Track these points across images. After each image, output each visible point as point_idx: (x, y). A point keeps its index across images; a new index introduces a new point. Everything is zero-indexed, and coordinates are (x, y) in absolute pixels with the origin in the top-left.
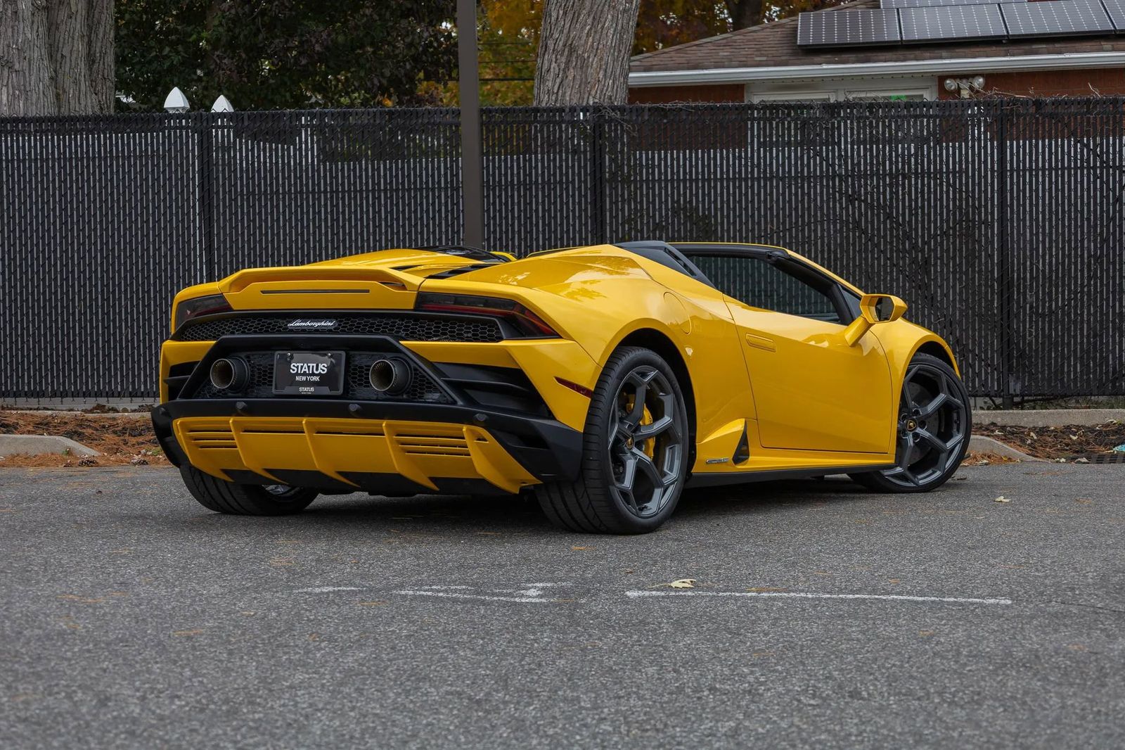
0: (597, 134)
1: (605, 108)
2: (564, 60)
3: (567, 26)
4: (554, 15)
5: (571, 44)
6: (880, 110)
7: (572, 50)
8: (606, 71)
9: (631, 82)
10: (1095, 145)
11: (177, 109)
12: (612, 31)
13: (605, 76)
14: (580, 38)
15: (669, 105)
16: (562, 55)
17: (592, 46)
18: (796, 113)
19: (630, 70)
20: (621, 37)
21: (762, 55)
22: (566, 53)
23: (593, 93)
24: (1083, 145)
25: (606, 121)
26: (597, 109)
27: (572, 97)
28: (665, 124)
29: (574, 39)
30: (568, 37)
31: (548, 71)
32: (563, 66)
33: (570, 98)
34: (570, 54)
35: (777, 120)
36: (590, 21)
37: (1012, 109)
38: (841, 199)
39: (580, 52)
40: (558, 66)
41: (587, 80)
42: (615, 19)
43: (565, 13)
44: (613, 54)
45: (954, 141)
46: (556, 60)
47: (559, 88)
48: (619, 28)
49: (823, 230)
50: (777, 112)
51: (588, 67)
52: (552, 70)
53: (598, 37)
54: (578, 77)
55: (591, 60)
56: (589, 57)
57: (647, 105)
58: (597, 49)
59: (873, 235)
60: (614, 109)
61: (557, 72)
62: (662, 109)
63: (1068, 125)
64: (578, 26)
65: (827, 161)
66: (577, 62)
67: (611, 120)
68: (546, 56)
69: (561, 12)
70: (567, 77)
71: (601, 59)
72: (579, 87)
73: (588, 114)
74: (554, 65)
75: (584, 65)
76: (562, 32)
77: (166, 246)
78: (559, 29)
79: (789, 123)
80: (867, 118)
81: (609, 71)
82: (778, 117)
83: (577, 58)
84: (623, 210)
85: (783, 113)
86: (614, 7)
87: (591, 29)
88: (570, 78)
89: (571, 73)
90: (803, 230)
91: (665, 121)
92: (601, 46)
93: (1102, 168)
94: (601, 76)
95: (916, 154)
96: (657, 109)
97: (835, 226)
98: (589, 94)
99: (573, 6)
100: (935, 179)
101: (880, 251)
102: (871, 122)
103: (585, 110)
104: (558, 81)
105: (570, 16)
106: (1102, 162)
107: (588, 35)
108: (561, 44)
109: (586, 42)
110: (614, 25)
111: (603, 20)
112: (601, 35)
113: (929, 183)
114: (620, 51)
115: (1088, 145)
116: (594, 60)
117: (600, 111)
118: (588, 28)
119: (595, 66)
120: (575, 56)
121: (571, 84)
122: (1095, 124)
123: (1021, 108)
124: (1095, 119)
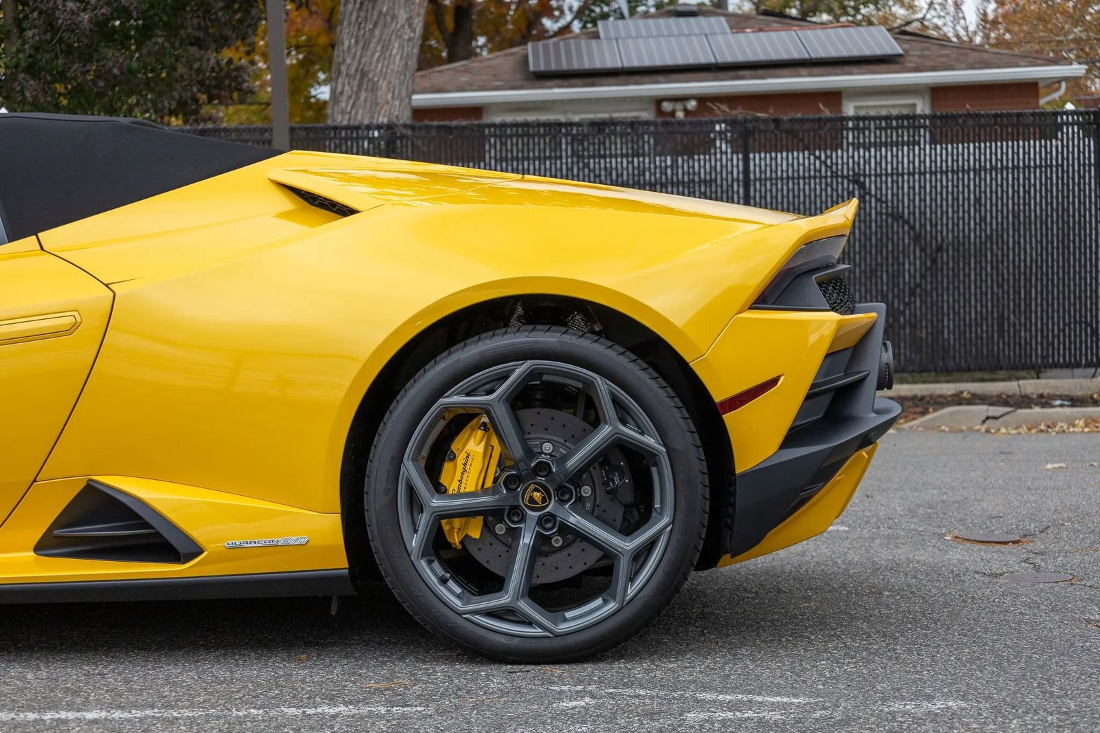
0: (391, 148)
1: (397, 126)
2: (356, 83)
3: (359, 53)
4: (346, 43)
5: (362, 70)
6: (640, 127)
7: (364, 74)
8: (393, 93)
9: (414, 104)
10: (826, 157)
12: (398, 57)
13: (393, 98)
14: (371, 64)
15: (454, 123)
16: (354, 79)
17: (381, 71)
18: (566, 130)
19: (414, 92)
20: (407, 63)
21: (498, 80)
22: (358, 77)
23: (383, 112)
24: (816, 158)
25: (398, 138)
26: (390, 127)
27: (365, 116)
28: (451, 140)
29: (364, 65)
30: (360, 62)
31: (342, 93)
32: (355, 89)
33: (362, 118)
34: (362, 78)
35: (550, 136)
36: (379, 48)
39: (370, 76)
40: (352, 88)
42: (401, 47)
43: (357, 42)
44: (400, 79)
45: (705, 154)
46: (349, 83)
47: (352, 109)
48: (405, 54)
50: (550, 129)
52: (345, 92)
53: (386, 62)
54: (369, 99)
55: (380, 83)
56: (378, 81)
57: (435, 123)
58: (386, 73)
60: (405, 126)
61: (350, 93)
62: (448, 126)
63: (802, 140)
64: (369, 53)
66: (368, 85)
67: (402, 137)
68: (340, 80)
69: (353, 41)
70: (359, 98)
71: (389, 83)
72: (370, 107)
73: (382, 131)
74: (346, 88)
75: (374, 88)
76: (353, 58)
78: (352, 55)
79: (561, 139)
80: (629, 134)
81: (396, 93)
83: (368, 82)
85: (555, 130)
86: (400, 37)
87: (379, 56)
88: (362, 99)
89: (363, 95)
91: (451, 137)
92: (389, 71)
93: (832, 177)
94: (390, 96)
95: (672, 166)
96: (444, 127)
99: (364, 35)
100: (689, 187)
102: (632, 138)
103: (379, 127)
104: (351, 102)
105: (361, 44)
106: (832, 172)
107: (378, 61)
108: (353, 69)
109: (376, 67)
110: (400, 52)
111: (390, 48)
112: (389, 61)
114: (405, 76)
115: (819, 158)
116: (383, 83)
118: (377, 54)
119: (384, 88)
120: (366, 80)
121: (363, 104)
122: (826, 139)
123: (762, 125)
124: (825, 134)
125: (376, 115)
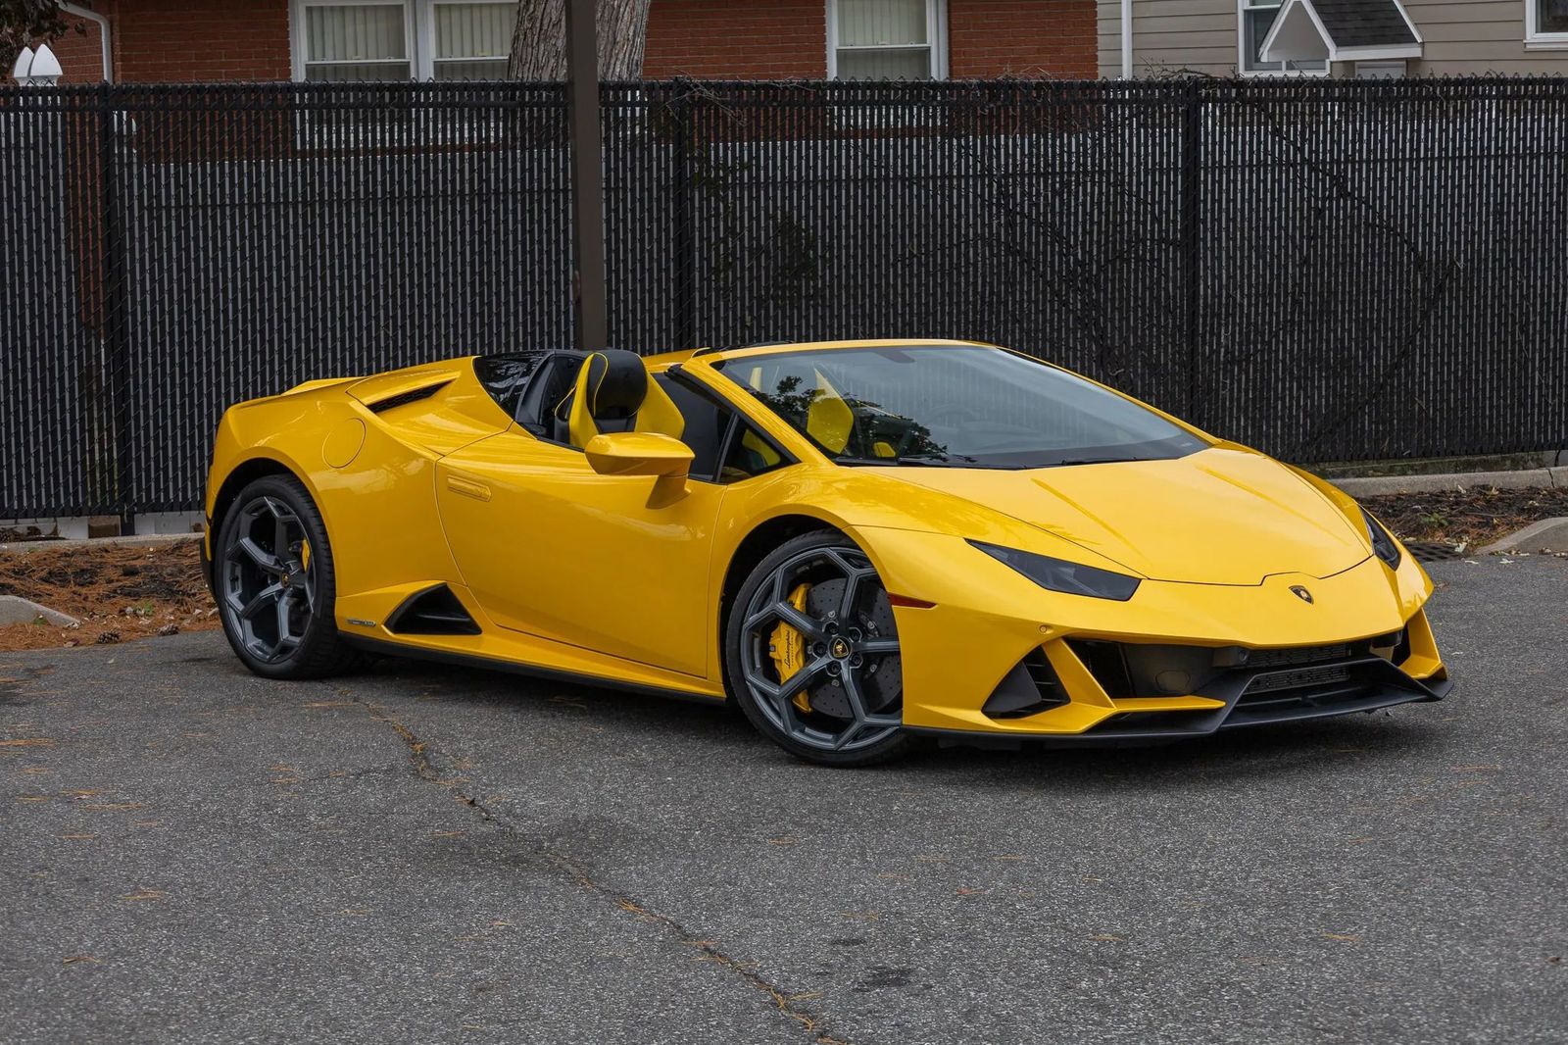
1: (696, 86)
8: (635, 26)
11: (48, 78)
13: (634, 31)
18: (943, 96)
37: (1208, 94)
38: (998, 212)
41: (615, 40)
49: (976, 254)
50: (919, 94)
51: (617, 20)
59: (1037, 262)
62: (772, 87)
65: (982, 162)
77: (50, 287)
79: (935, 109)
82: (920, 100)
84: (717, 228)
90: (951, 256)
94: (631, 33)
97: (991, 250)
98: (616, 59)
101: (1045, 282)
113: (1108, 191)
117: (689, 89)
122: (1303, 114)
123: (1218, 92)
124: (1303, 107)
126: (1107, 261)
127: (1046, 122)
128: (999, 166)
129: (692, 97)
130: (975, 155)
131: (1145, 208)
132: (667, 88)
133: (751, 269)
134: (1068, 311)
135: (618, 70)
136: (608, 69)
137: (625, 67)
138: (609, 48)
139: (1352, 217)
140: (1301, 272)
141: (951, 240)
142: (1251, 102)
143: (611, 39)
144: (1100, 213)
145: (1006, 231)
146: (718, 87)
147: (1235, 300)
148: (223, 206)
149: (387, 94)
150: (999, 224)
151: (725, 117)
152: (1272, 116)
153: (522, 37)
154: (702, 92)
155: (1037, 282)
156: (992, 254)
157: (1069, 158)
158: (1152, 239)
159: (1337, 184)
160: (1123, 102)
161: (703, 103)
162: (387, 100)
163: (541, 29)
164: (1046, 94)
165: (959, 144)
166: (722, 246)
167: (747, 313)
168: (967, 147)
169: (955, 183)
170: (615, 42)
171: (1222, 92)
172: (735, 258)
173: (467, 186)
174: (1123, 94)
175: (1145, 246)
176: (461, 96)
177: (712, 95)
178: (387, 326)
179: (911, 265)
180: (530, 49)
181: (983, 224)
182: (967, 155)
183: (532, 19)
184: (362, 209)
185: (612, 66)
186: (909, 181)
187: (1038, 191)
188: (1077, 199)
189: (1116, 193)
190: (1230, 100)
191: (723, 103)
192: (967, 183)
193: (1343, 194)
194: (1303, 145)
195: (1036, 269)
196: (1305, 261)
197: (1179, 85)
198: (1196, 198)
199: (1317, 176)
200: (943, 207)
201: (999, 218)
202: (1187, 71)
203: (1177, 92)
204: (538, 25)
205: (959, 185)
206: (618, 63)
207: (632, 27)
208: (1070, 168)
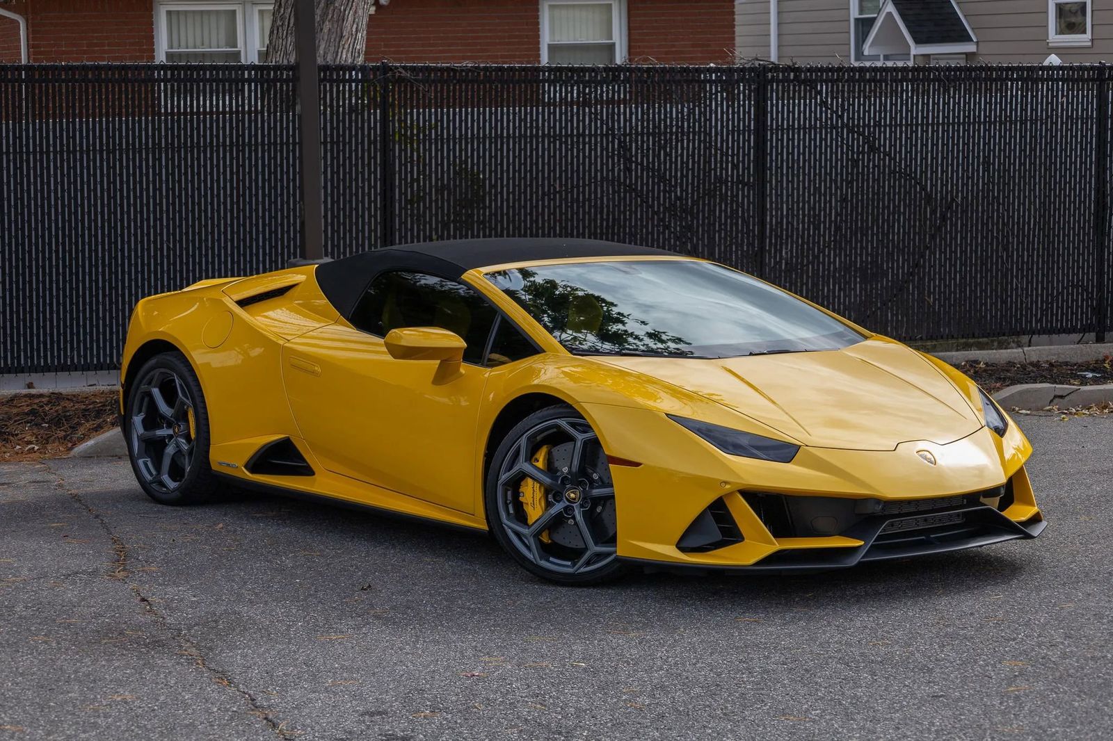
1: (397, 68)
6: (657, 75)
8: (358, 25)
13: (357, 28)
18: (578, 76)
23: (346, 46)
27: (327, 51)
28: (455, 84)
35: (561, 82)
37: (773, 76)
38: (619, 160)
39: (337, 5)
41: (342, 34)
49: (602, 192)
50: (561, 75)
51: (343, 20)
54: (333, 30)
55: (347, 12)
56: (345, 10)
59: (647, 198)
62: (452, 70)
65: (607, 124)
66: (333, 15)
70: (322, 29)
71: (356, 12)
72: (335, 40)
73: (378, 73)
75: (339, 18)
79: (572, 87)
82: (561, 80)
84: (412, 171)
85: (566, 75)
88: (326, 30)
90: (584, 192)
94: (354, 30)
95: (689, 117)
96: (447, 69)
97: (613, 188)
98: (343, 48)
113: (700, 146)
116: (349, 13)
117: (391, 70)
119: (350, 18)
120: (332, 8)
121: (326, 37)
122: (843, 91)
123: (781, 75)
124: (843, 86)
125: (340, 51)
126: (699, 197)
127: (654, 96)
128: (619, 128)
129: (393, 76)
130: (602, 119)
131: (727, 159)
132: (377, 68)
133: (437, 200)
134: (670, 233)
135: (344, 56)
136: (337, 55)
137: (349, 55)
138: (337, 40)
139: (879, 167)
140: (841, 205)
141: (584, 182)
142: (805, 82)
143: (339, 32)
144: (694, 162)
145: (625, 174)
146: (413, 69)
147: (793, 225)
148: (48, 152)
149: (169, 72)
150: (619, 169)
151: (418, 90)
152: (820, 93)
153: (275, 32)
154: (401, 73)
155: (647, 212)
156: (614, 192)
157: (671, 122)
158: (732, 181)
159: (868, 142)
160: (711, 81)
161: (401, 80)
162: (169, 77)
163: (288, 26)
164: (654, 76)
165: (590, 111)
166: (415, 184)
167: (434, 233)
168: (596, 114)
169: (587, 140)
170: (342, 37)
171: (783, 75)
172: (425, 193)
173: (228, 139)
174: (711, 76)
175: (727, 186)
176: (224, 74)
177: (409, 75)
178: (168, 240)
179: (555, 199)
180: (281, 41)
181: (608, 171)
182: (596, 119)
183: (282, 19)
184: (150, 155)
185: (340, 54)
186: (554, 138)
187: (648, 145)
188: (676, 152)
189: (705, 148)
190: (789, 81)
191: (415, 80)
192: (596, 140)
193: (872, 149)
194: (843, 114)
195: (647, 202)
196: (844, 200)
197: (752, 69)
198: (764, 150)
199: (853, 136)
200: (578, 157)
201: (619, 165)
202: (757, 60)
203: (750, 75)
204: (286, 23)
205: (590, 140)
206: (345, 51)
207: (355, 26)
208: (671, 130)
